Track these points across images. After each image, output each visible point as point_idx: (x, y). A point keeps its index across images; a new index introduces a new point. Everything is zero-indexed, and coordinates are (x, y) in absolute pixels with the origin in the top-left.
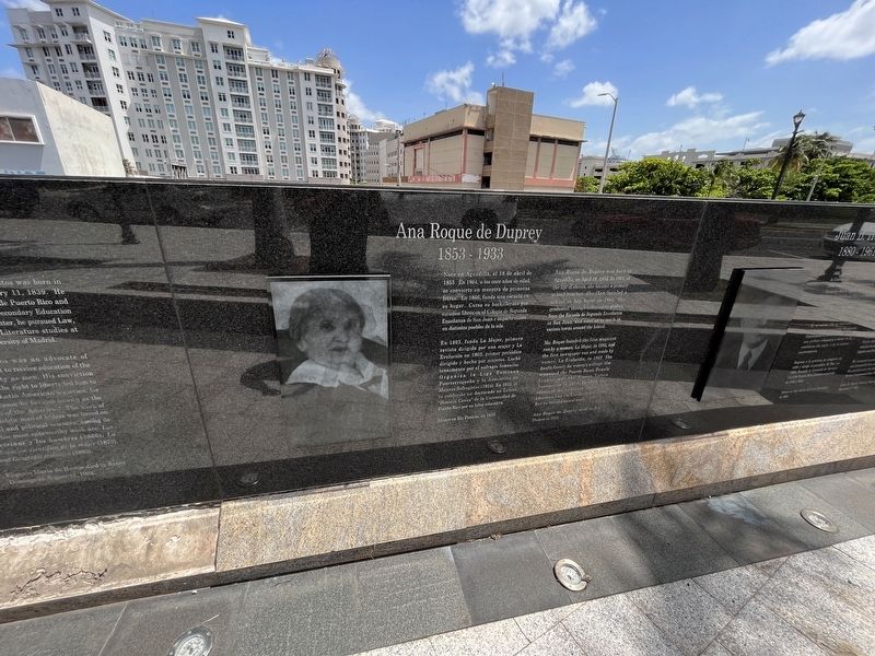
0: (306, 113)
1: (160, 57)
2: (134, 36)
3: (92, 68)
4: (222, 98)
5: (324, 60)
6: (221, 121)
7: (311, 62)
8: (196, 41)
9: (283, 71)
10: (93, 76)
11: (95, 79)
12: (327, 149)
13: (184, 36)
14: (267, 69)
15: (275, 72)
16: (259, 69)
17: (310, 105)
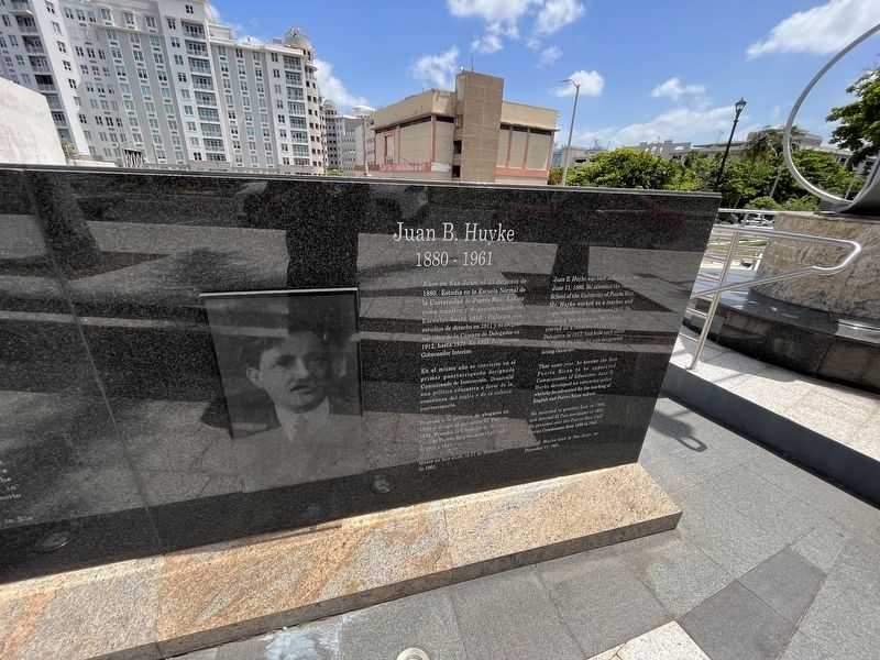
0: (275, 97)
1: (111, 32)
2: (81, 8)
3: (33, 42)
4: (182, 78)
5: (293, 40)
6: (181, 103)
7: (279, 42)
8: (150, 14)
9: (248, 51)
10: (35, 51)
11: (38, 54)
12: (298, 135)
13: (136, 9)
14: (230, 48)
15: (239, 52)
16: (221, 48)
17: (278, 88)
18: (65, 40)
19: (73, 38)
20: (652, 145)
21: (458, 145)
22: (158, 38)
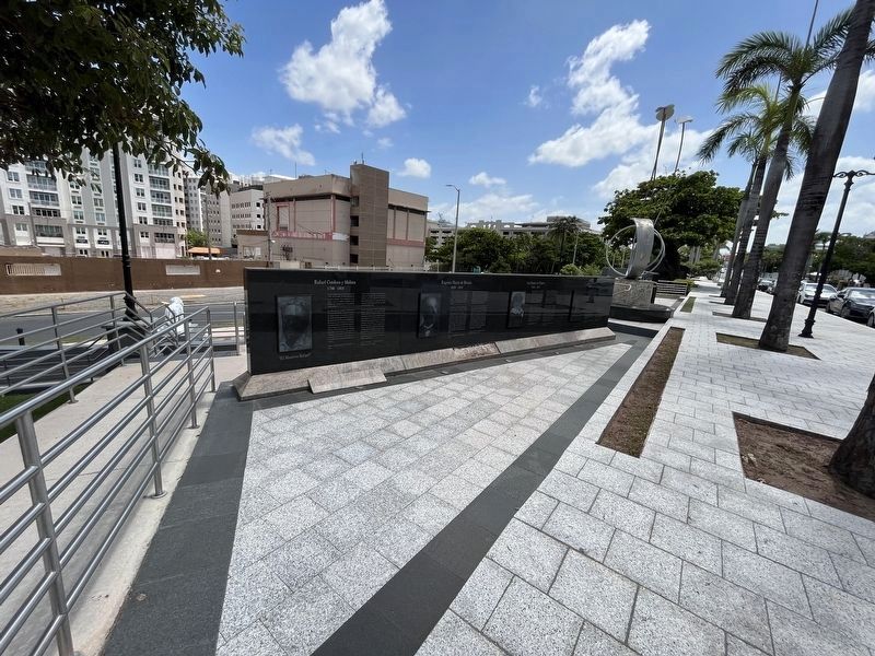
20: (487, 223)
21: (355, 220)
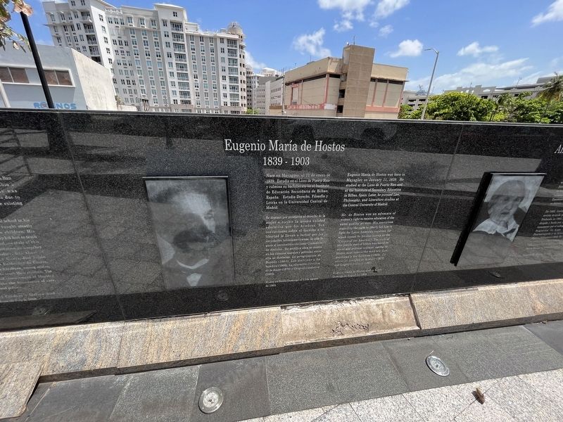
0: (221, 64)
1: (132, 30)
2: (117, 17)
3: (92, 38)
4: (169, 56)
5: (233, 29)
6: (168, 70)
7: (224, 31)
8: (153, 19)
9: (207, 37)
10: (92, 43)
11: (94, 45)
12: (233, 88)
13: (146, 16)
14: (197, 36)
15: (202, 38)
16: (192, 37)
17: (223, 59)
18: (108, 36)
19: (112, 35)
20: (466, 89)
21: (342, 93)
22: (157, 33)
